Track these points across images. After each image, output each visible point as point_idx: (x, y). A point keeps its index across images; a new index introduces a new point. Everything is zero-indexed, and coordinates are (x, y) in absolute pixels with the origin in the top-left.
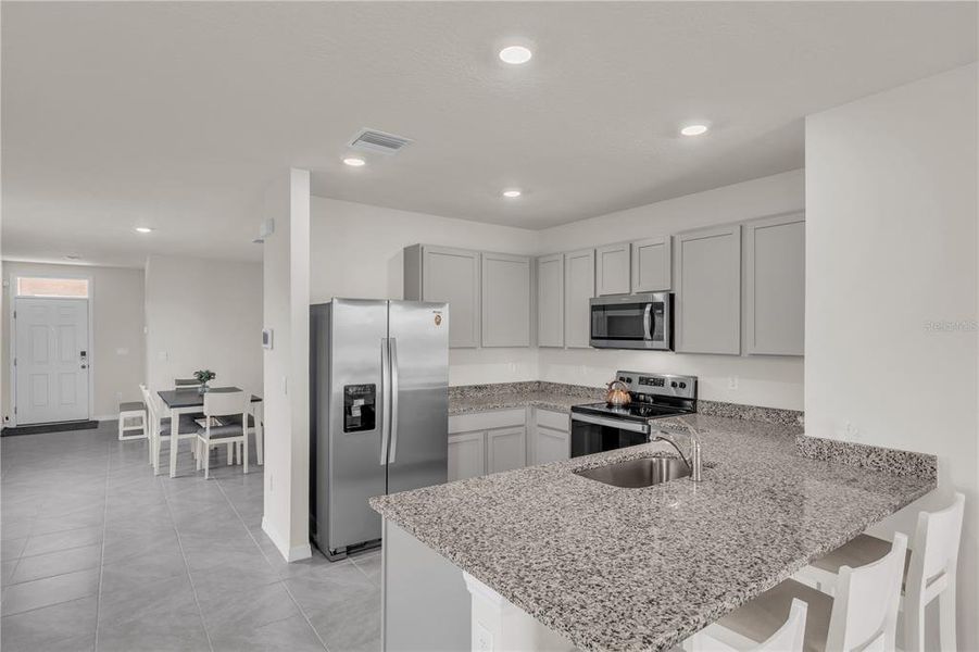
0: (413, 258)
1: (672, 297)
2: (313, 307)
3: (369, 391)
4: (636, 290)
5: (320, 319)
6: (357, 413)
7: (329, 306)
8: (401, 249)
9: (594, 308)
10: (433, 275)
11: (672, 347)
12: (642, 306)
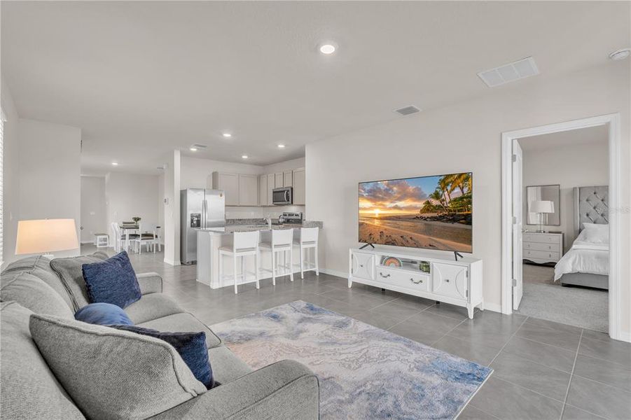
0: (215, 175)
1: (292, 189)
2: (181, 191)
3: (199, 216)
4: (285, 186)
5: (183, 195)
6: (195, 222)
7: (186, 190)
8: (211, 173)
9: (274, 192)
10: (222, 181)
11: (292, 203)
12: (284, 191)
